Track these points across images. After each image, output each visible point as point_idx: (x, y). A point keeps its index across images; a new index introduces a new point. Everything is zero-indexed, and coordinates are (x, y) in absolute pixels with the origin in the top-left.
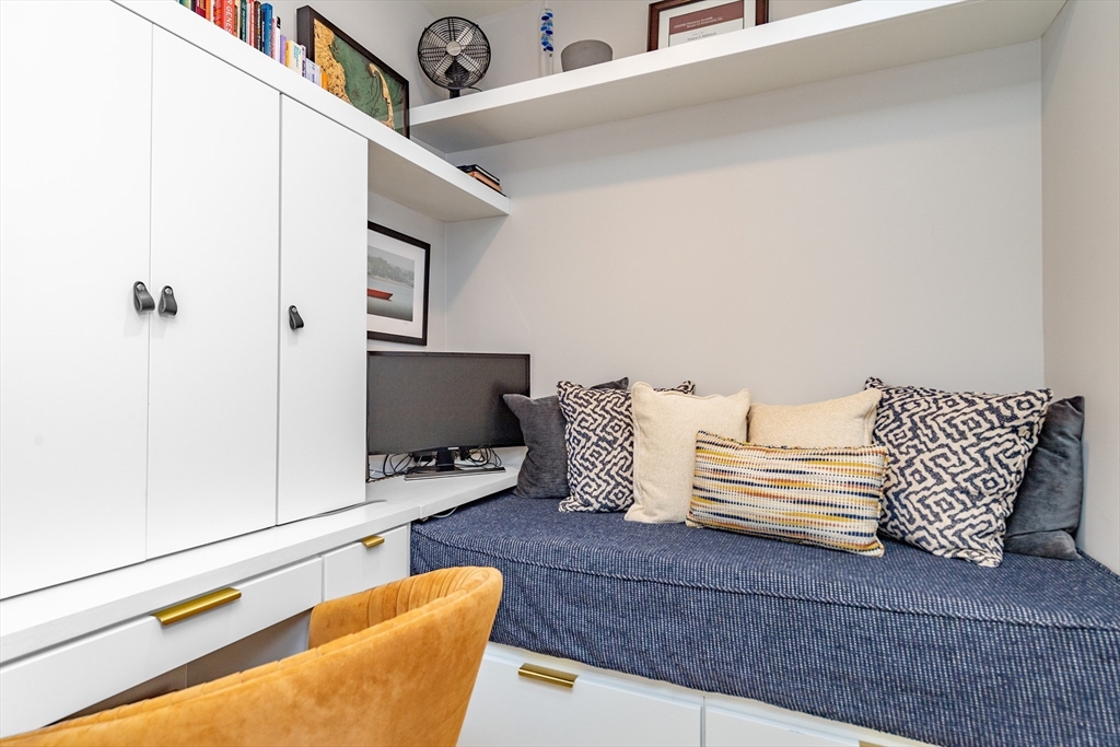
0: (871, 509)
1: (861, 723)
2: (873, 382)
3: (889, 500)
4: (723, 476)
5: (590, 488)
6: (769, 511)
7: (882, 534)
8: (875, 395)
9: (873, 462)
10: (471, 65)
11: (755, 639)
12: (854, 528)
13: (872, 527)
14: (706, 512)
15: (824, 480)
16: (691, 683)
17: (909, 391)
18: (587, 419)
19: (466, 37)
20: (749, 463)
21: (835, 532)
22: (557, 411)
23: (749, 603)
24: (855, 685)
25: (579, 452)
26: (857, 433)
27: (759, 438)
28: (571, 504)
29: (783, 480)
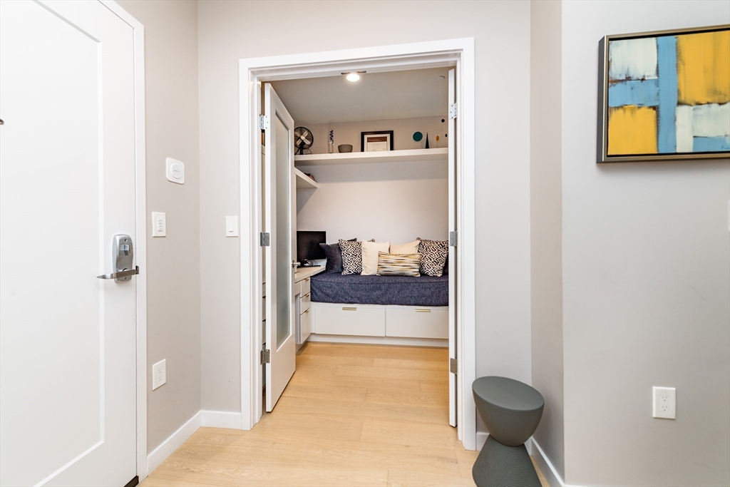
0: (417, 266)
1: (416, 305)
2: (419, 239)
3: (421, 265)
4: (386, 262)
5: (350, 268)
6: (396, 269)
7: (420, 272)
8: (419, 242)
9: (418, 256)
10: (308, 142)
11: (396, 292)
12: (413, 271)
13: (418, 270)
14: (381, 271)
15: (409, 261)
16: (383, 303)
17: (426, 241)
18: (348, 250)
19: (306, 134)
20: (392, 259)
21: (410, 272)
22: (338, 248)
23: (395, 285)
24: (415, 297)
25: (346, 259)
26: (414, 251)
27: (392, 253)
28: (345, 272)
29: (400, 261)
